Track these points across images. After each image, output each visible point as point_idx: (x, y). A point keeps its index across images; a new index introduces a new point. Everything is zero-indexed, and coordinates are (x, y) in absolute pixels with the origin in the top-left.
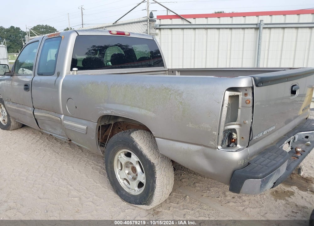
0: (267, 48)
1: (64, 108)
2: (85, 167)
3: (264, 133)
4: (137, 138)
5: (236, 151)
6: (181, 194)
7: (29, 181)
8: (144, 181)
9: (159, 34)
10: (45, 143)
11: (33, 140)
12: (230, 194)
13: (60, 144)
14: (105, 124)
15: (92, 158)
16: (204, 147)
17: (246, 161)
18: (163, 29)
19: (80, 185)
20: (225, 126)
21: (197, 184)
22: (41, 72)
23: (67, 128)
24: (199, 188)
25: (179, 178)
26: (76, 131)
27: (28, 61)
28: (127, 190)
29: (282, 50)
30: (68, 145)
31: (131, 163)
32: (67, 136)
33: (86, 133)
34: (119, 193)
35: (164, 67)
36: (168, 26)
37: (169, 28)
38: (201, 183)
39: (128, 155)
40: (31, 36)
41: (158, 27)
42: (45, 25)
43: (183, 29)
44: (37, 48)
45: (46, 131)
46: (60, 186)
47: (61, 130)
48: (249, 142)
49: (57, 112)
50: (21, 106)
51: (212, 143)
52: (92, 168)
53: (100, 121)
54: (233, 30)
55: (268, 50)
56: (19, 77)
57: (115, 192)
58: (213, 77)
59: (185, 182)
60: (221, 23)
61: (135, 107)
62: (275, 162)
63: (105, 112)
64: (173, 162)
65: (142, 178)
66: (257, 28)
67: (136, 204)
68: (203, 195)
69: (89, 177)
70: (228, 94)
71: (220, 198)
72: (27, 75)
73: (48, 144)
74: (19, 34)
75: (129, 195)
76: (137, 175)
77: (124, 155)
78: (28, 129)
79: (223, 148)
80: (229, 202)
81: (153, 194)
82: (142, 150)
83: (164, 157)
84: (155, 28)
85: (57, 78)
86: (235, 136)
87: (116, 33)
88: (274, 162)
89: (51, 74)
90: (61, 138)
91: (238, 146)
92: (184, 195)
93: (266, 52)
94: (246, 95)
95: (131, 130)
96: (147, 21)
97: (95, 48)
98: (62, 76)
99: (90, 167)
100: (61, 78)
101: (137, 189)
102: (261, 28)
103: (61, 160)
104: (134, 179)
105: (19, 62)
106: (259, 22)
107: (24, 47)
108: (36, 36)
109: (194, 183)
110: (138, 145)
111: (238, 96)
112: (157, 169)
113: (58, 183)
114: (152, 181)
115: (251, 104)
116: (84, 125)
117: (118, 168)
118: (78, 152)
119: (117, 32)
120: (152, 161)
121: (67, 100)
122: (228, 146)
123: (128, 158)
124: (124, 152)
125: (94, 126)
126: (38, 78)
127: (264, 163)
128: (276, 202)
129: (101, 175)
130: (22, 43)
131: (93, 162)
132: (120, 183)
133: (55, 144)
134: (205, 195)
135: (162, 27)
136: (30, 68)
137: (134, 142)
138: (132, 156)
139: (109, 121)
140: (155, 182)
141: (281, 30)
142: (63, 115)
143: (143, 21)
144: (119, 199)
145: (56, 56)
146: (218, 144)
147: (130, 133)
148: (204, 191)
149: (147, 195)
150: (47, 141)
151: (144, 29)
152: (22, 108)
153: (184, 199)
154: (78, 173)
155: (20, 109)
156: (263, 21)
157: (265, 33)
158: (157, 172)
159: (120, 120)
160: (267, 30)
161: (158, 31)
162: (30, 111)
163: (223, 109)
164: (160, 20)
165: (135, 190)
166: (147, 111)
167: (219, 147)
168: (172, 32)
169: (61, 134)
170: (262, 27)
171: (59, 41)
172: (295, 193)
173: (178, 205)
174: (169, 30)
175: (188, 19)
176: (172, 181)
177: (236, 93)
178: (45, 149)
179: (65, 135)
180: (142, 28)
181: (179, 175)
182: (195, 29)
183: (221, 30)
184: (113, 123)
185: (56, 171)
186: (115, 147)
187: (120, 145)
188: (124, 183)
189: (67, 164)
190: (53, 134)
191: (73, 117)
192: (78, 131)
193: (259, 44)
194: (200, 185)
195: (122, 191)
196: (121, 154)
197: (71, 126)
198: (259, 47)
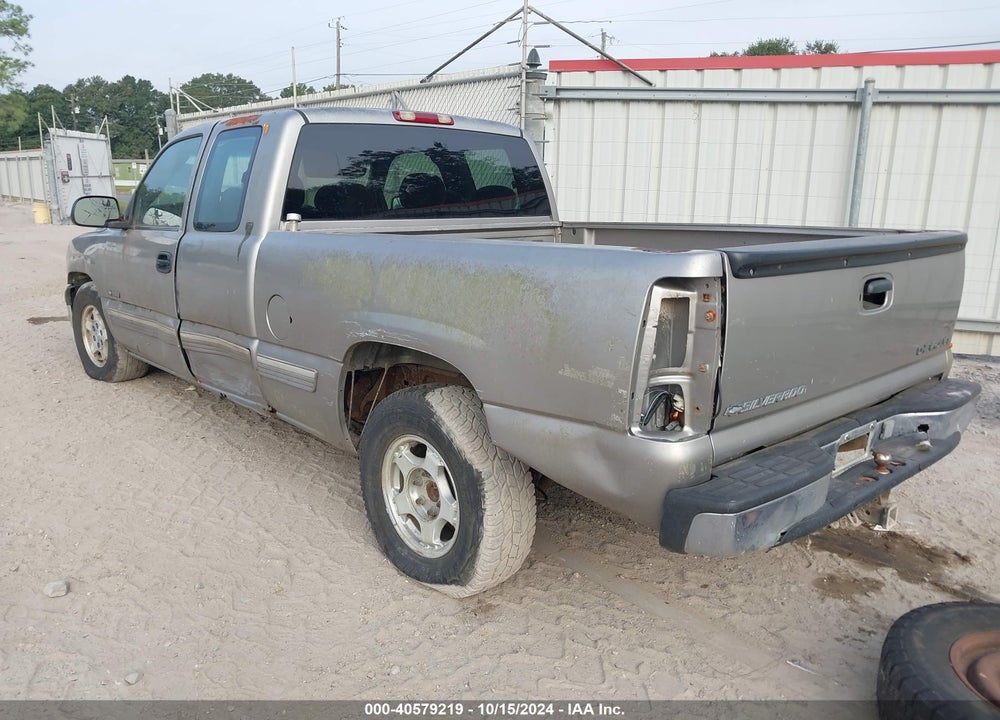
0: (884, 166)
1: (260, 321)
2: (311, 485)
3: (766, 402)
4: (442, 405)
5: (681, 440)
6: (560, 569)
7: (161, 514)
8: (455, 521)
9: (555, 115)
10: (207, 421)
11: (175, 411)
12: (697, 578)
13: (247, 426)
14: (365, 367)
15: (333, 464)
16: (598, 429)
17: (702, 470)
18: (568, 100)
19: (290, 529)
20: (651, 376)
21: (610, 547)
22: (202, 220)
23: (265, 375)
24: (613, 557)
25: (563, 527)
26: (289, 383)
27: (171, 189)
28: (413, 545)
29: (931, 175)
30: (269, 428)
31: (426, 474)
32: (265, 397)
33: (313, 389)
34: (391, 553)
35: (551, 218)
36: (583, 92)
37: (584, 100)
38: (622, 543)
39: (419, 451)
40: (183, 111)
41: (552, 94)
42: (225, 75)
43: (626, 101)
44: (196, 155)
45: (211, 384)
46: (237, 530)
47: (250, 383)
48: (713, 422)
49: (241, 332)
50: (147, 313)
51: (616, 418)
52: (330, 490)
53: (352, 359)
54: (781, 109)
55: (889, 173)
56: (145, 234)
57: (382, 552)
58: (629, 249)
59: (577, 538)
60: (744, 87)
61: (437, 321)
62: (785, 477)
63: (362, 334)
64: (533, 472)
65: (450, 512)
66: (855, 104)
67: (431, 583)
68: (619, 575)
69: (318, 512)
70: (660, 293)
71: (667, 583)
72: (168, 228)
73: (214, 424)
74: (149, 99)
75: (416, 558)
76: (439, 506)
77: (409, 451)
78: (161, 379)
79: (644, 431)
80: (689, 596)
81: (475, 556)
82: (452, 436)
83: (510, 459)
84: (543, 99)
85: (244, 240)
86: (678, 405)
87: (413, 118)
88: (782, 476)
89: (230, 228)
90: (249, 404)
91: (687, 428)
92: (569, 571)
93: (882, 178)
94: (706, 297)
95: (428, 385)
96: (519, 75)
97: (369, 158)
98: (258, 235)
99: (324, 488)
100: (256, 240)
101: (437, 541)
102: (869, 104)
103: (246, 467)
104: (433, 515)
105: (148, 189)
106: (863, 86)
107: (161, 150)
108: (197, 111)
109: (604, 543)
110: (444, 423)
111: (686, 300)
112: (488, 486)
113: (234, 522)
114: (473, 520)
115: (718, 323)
116: (309, 367)
117: (392, 486)
118: (294, 448)
119: (416, 113)
120: (475, 467)
121: (268, 299)
122: (663, 428)
123: (420, 459)
124: (409, 442)
125: (334, 371)
126: (195, 238)
127: (756, 477)
128: (823, 602)
129: (349, 508)
130: (157, 129)
131: (334, 474)
132: (396, 527)
133: (233, 423)
134: (627, 574)
135: (563, 95)
136: (176, 209)
137: (432, 414)
138: (428, 453)
139: (376, 360)
140: (480, 521)
141: (931, 113)
142: (257, 341)
143: (510, 76)
144: (390, 570)
145: (246, 177)
146: (630, 422)
147: (426, 393)
148: (625, 565)
149: (462, 558)
150: (212, 413)
151: (512, 97)
152: (147, 319)
153: (564, 581)
154: (289, 500)
155: (144, 322)
156: (873, 81)
157: (880, 121)
158: (487, 495)
159: (406, 359)
160: (887, 110)
161: (550, 107)
162: (168, 327)
163: (646, 332)
164: (559, 73)
165: (433, 546)
166: (464, 333)
167: (635, 429)
168: (593, 109)
169: (249, 394)
170: (869, 101)
171: (254, 138)
172: (884, 585)
173: (547, 594)
174: (584, 106)
175: (643, 74)
176: (529, 524)
177: (683, 293)
178: (207, 435)
179: (259, 395)
180: (506, 98)
181: (566, 521)
182: (662, 102)
183: (743, 108)
184: (386, 366)
185: (229, 492)
186: (387, 429)
187: (399, 424)
188: (407, 528)
189: (262, 478)
190: (227, 394)
191: (283, 346)
192: (293, 384)
193: (858, 155)
194: (618, 548)
195: (399, 548)
196: (402, 447)
197: (278, 371)
198: (857, 162)
